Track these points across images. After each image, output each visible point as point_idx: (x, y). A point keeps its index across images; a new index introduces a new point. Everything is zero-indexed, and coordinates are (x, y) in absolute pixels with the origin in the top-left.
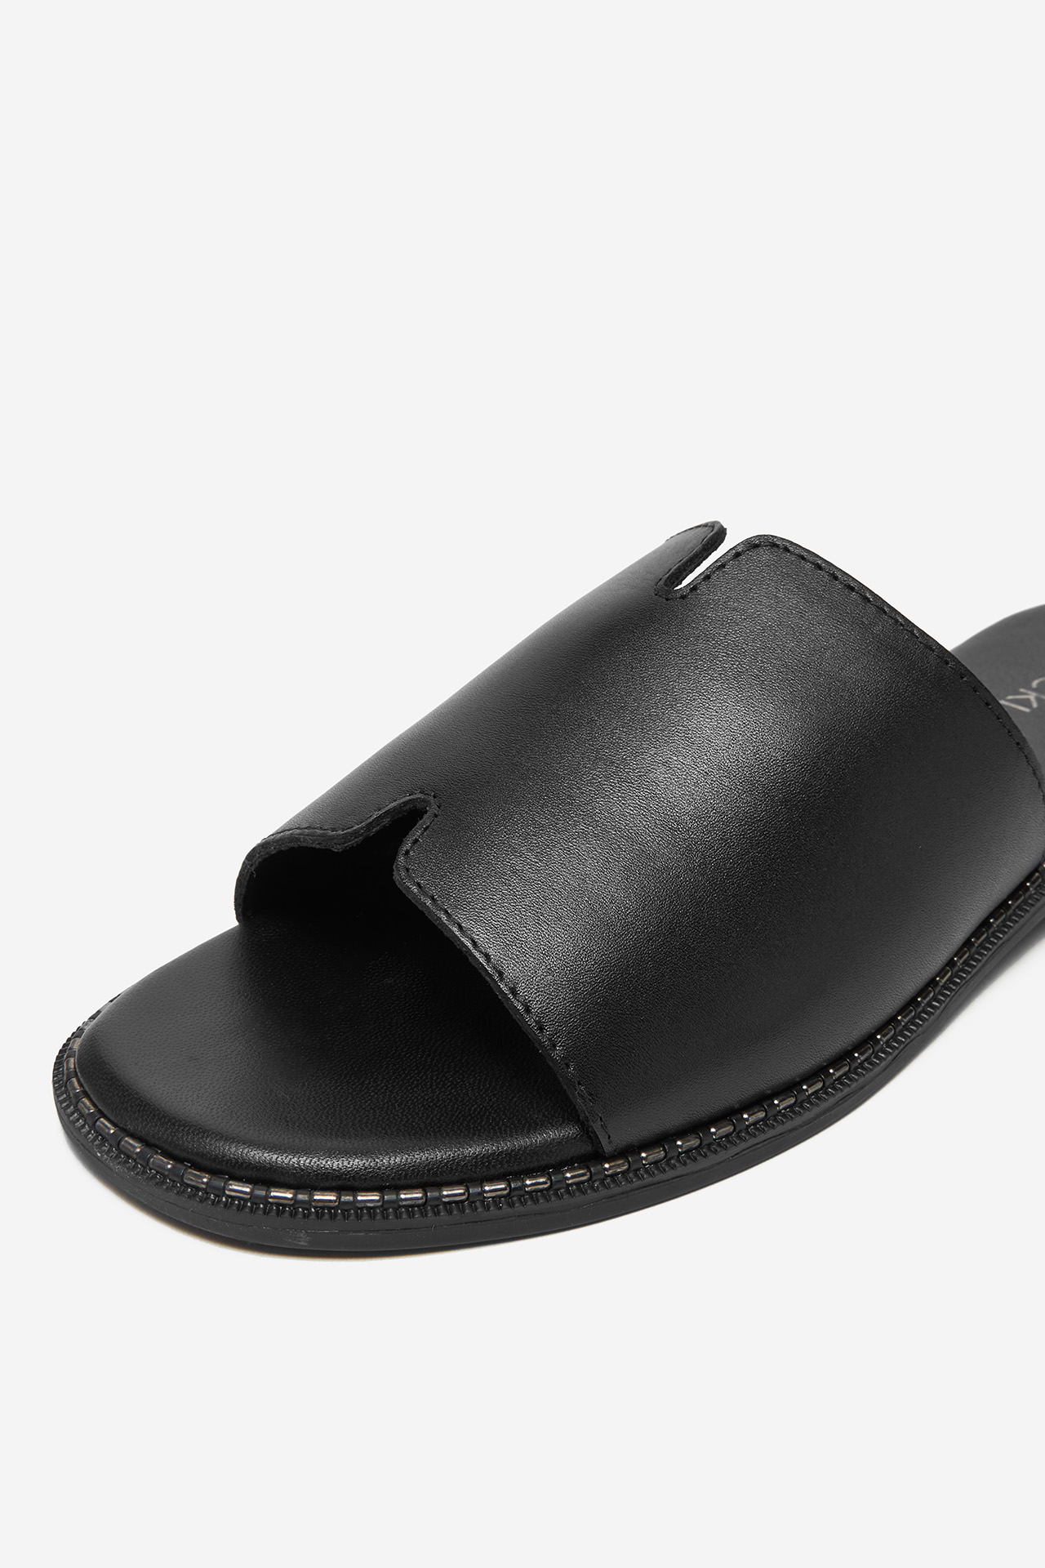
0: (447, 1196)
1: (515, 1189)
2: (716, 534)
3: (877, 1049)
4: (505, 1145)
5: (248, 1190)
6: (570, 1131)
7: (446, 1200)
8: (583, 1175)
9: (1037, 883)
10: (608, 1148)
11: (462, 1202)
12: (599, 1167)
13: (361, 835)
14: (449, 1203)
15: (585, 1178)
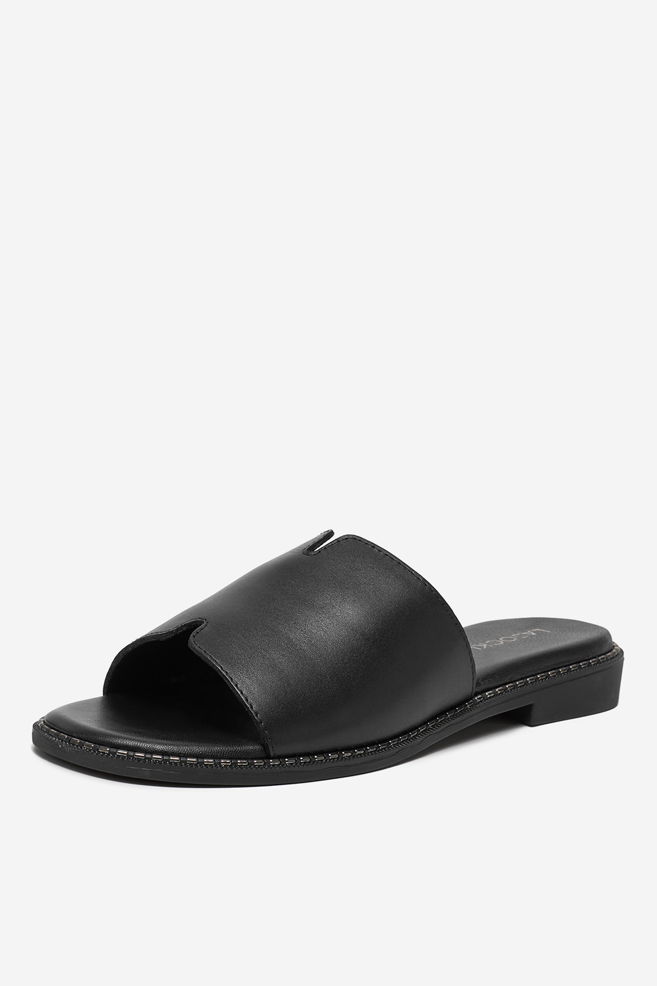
0: (206, 762)
1: (234, 763)
2: (330, 534)
3: (389, 746)
4: (231, 749)
5: (126, 753)
6: (257, 747)
7: (206, 763)
8: (262, 762)
9: (471, 705)
10: (272, 754)
11: (212, 765)
12: (268, 760)
13: (174, 633)
14: (207, 765)
15: (262, 764)
